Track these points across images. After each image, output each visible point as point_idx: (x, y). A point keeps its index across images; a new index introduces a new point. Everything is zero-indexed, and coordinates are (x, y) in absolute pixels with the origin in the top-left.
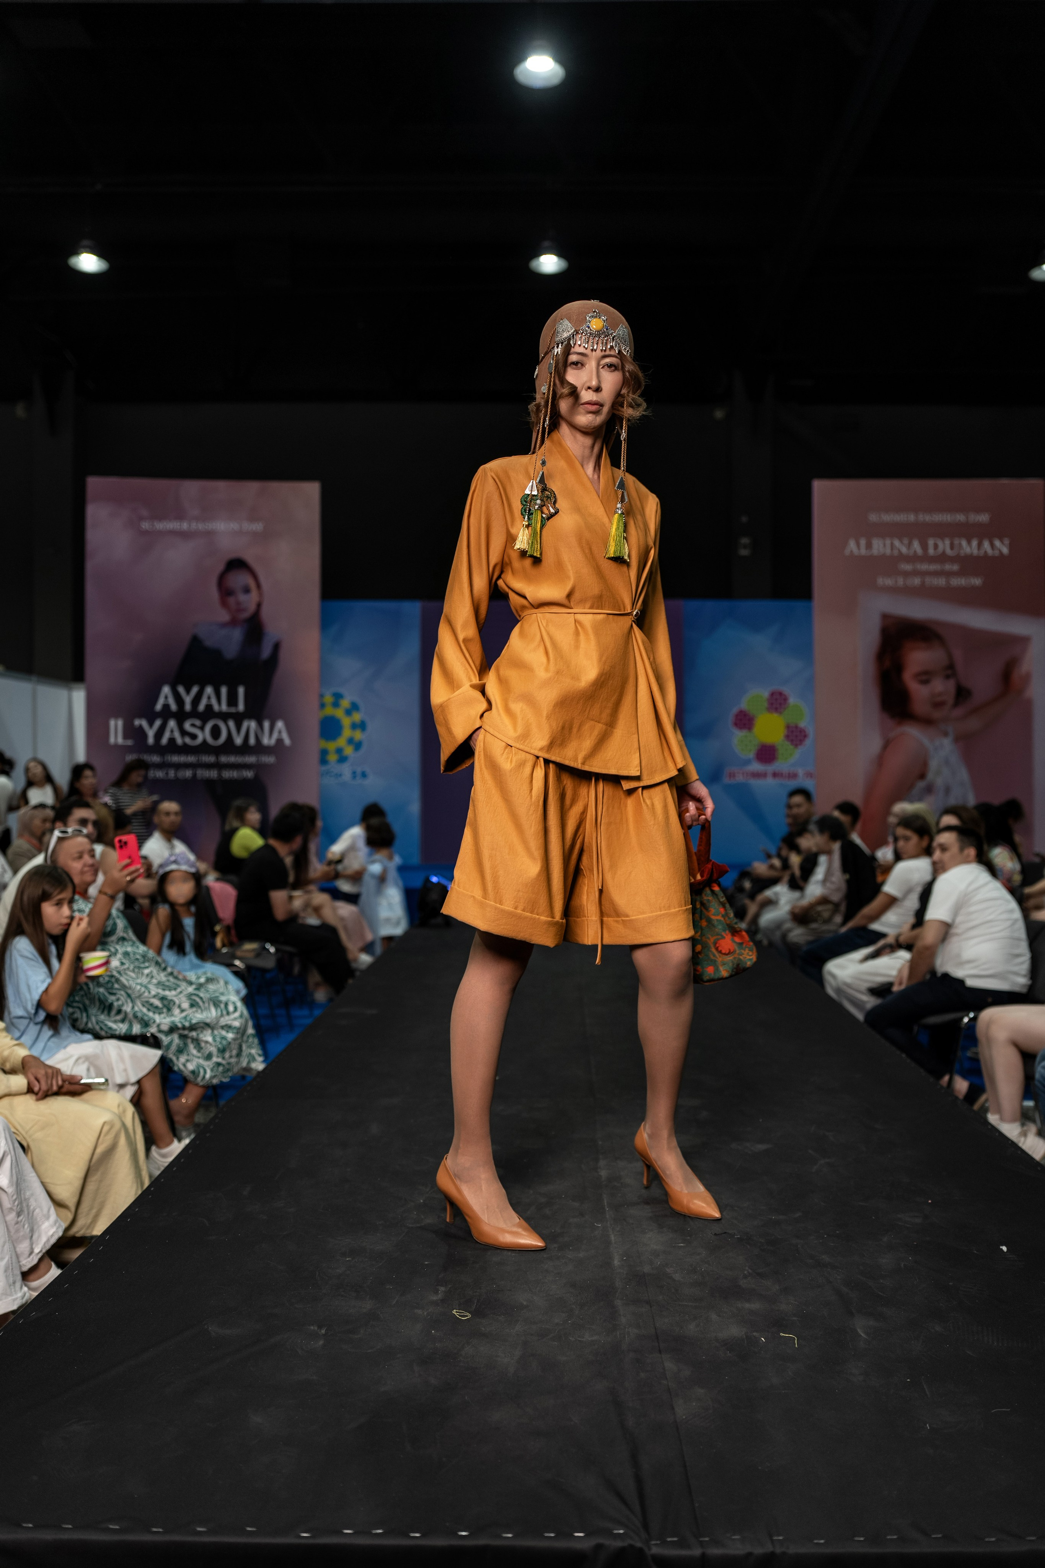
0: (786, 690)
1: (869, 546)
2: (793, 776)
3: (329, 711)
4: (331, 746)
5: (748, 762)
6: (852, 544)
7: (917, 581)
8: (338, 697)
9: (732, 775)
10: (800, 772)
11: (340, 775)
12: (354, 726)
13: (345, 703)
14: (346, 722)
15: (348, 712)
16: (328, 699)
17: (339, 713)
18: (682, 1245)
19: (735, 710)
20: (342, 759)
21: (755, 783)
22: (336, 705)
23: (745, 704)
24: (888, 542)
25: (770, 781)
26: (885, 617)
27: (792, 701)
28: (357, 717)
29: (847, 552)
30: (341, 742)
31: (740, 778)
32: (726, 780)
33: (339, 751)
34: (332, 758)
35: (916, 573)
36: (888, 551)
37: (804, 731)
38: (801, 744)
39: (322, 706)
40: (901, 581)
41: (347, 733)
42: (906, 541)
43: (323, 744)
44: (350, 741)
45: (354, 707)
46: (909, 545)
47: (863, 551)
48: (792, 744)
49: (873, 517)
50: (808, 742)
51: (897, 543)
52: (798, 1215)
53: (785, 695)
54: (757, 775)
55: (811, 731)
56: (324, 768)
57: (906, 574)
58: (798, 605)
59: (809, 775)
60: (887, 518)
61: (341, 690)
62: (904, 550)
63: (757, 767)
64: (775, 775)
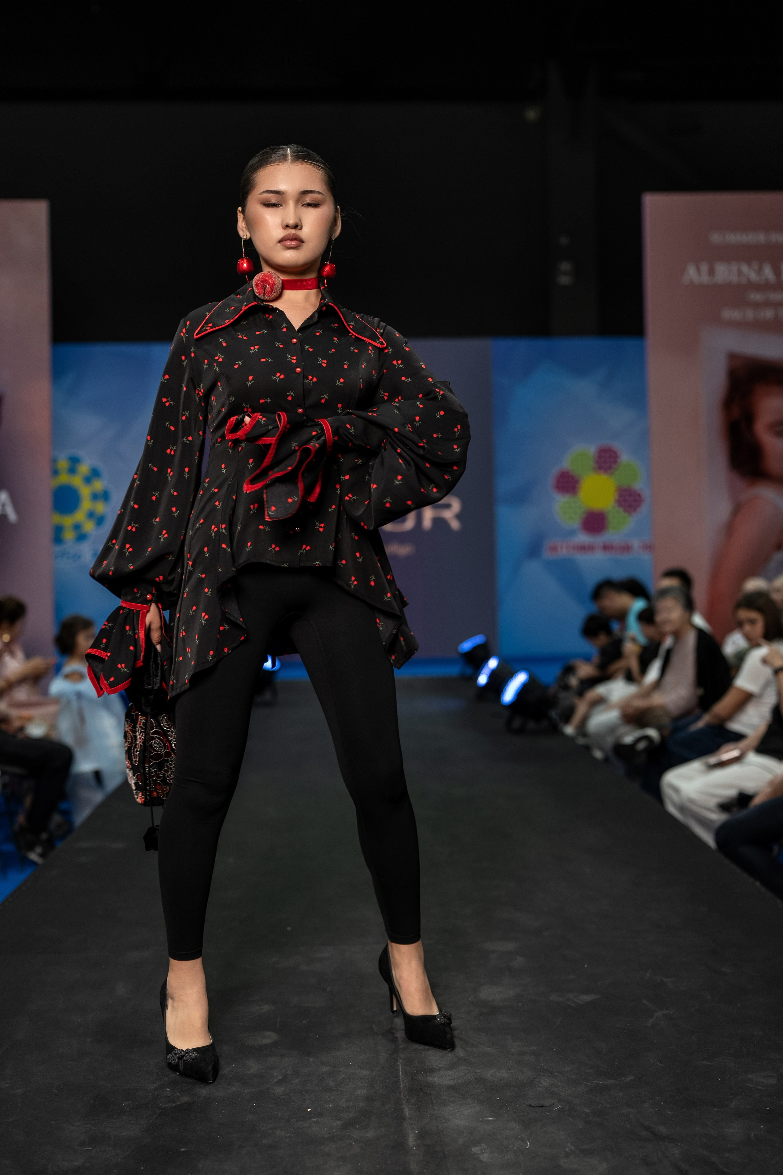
0: (617, 445)
1: (712, 272)
2: (626, 548)
3: (64, 478)
4: (68, 521)
5: (572, 533)
6: (691, 272)
7: (768, 314)
8: (74, 461)
9: (554, 549)
10: (636, 543)
11: (79, 557)
12: (95, 497)
13: (84, 469)
14: (85, 491)
15: (88, 480)
16: (63, 464)
17: (77, 481)
18: (491, 1119)
19: (555, 471)
20: (81, 537)
21: (582, 558)
22: (72, 471)
23: (568, 463)
24: (734, 267)
25: (599, 556)
26: (732, 357)
27: (625, 458)
28: (98, 485)
29: (686, 279)
30: (80, 516)
31: (563, 553)
32: (547, 555)
33: (77, 527)
34: (69, 536)
35: (767, 304)
36: (734, 278)
37: (639, 495)
38: (635, 510)
39: (55, 472)
40: (750, 314)
41: (86, 504)
42: (755, 266)
43: (57, 519)
44: (91, 515)
45: (95, 473)
46: (760, 271)
47: (705, 279)
48: (625, 511)
49: (716, 238)
50: (644, 508)
51: (745, 268)
52: (630, 1078)
53: (615, 453)
54: (584, 548)
55: (646, 494)
56: (58, 549)
57: (756, 306)
58: (629, 344)
59: (649, 547)
60: (734, 238)
61: (80, 453)
62: (753, 276)
63: (583, 538)
64: (606, 548)
